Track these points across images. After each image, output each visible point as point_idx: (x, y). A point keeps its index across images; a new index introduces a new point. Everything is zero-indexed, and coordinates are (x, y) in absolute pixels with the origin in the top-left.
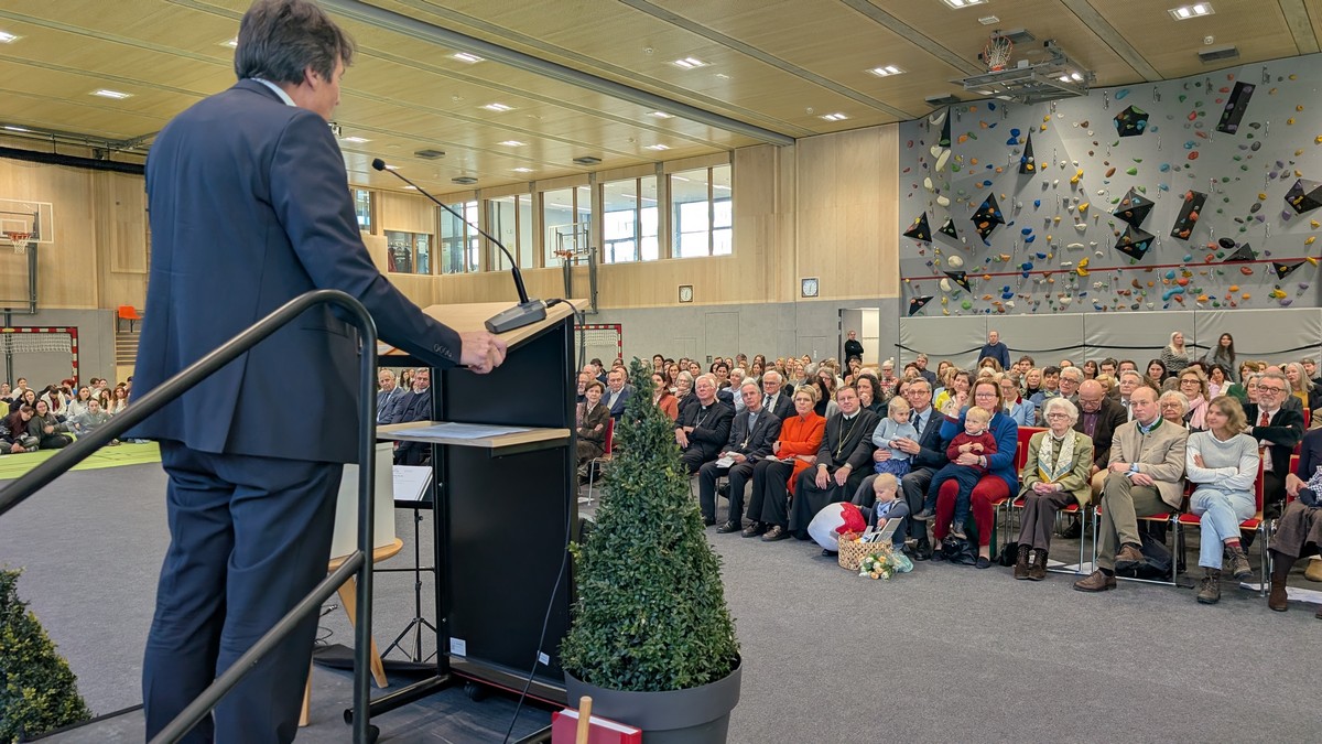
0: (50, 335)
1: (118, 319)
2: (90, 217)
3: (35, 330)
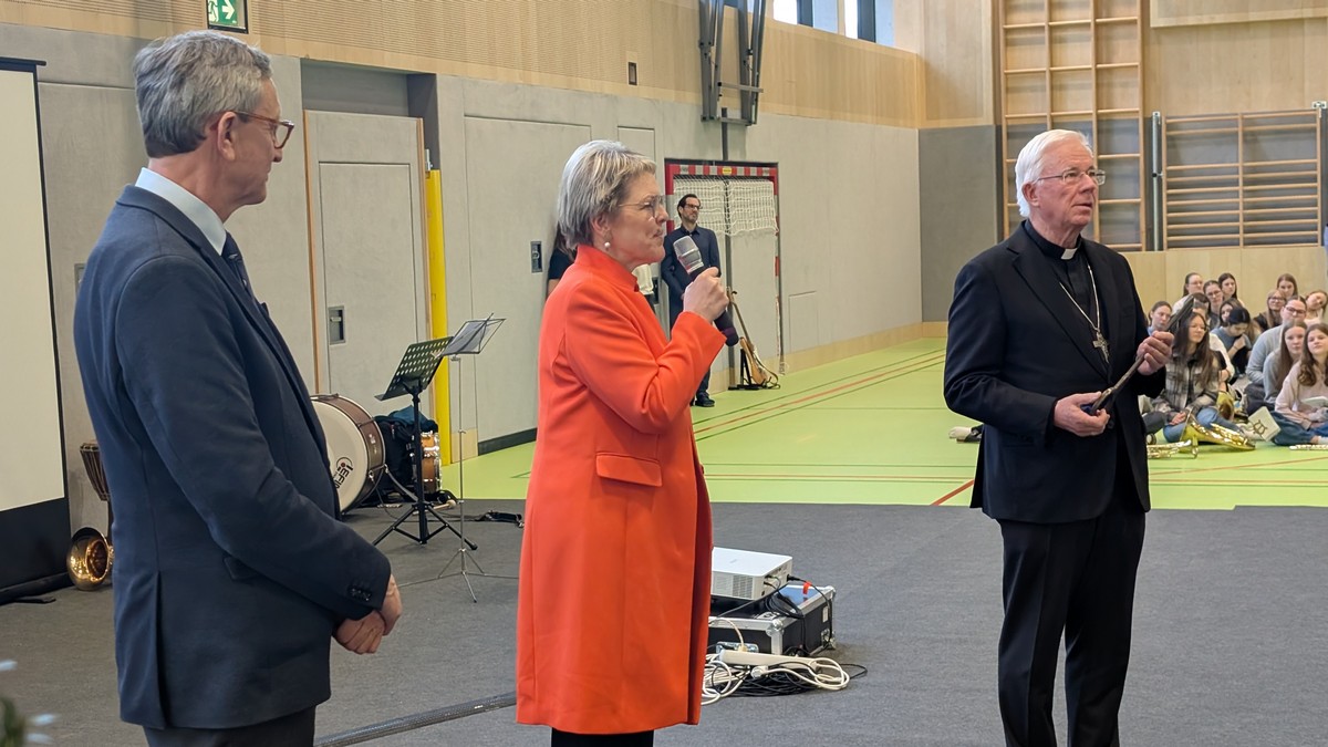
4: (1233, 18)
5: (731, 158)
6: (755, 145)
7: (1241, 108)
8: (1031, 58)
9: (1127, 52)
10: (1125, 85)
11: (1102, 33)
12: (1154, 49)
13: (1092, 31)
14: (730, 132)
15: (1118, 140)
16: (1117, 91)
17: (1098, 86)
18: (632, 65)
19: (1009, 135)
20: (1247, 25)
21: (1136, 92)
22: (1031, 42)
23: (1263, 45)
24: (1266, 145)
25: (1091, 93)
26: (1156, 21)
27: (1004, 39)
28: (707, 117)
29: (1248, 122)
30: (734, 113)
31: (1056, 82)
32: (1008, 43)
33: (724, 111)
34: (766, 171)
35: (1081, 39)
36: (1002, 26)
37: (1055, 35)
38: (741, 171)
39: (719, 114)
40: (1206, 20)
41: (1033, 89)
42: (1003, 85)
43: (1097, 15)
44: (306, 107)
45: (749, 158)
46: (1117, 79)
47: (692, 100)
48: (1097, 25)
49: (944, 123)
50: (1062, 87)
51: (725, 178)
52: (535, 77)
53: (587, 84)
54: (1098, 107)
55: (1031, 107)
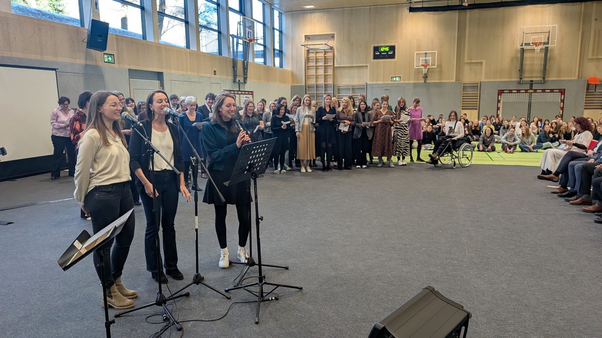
0: (551, 94)
1: (588, 85)
2: (579, 30)
3: (544, 91)
4: (350, 65)
5: (241, 90)
6: (247, 87)
7: (352, 83)
8: (312, 72)
9: (330, 72)
10: (330, 78)
11: (326, 68)
12: (336, 71)
13: (323, 67)
14: (241, 85)
15: (328, 89)
16: (328, 79)
17: (325, 78)
18: (215, 71)
19: (308, 87)
20: (353, 67)
21: (332, 79)
22: (312, 69)
23: (356, 71)
24: (356, 91)
25: (323, 79)
26: (336, 65)
27: (307, 68)
28: (234, 81)
29: (353, 86)
30: (242, 81)
31: (317, 77)
32: (308, 69)
33: (239, 81)
34: (250, 93)
35: (322, 68)
36: (307, 65)
37: (317, 68)
38: (243, 93)
39: (237, 81)
40: (345, 66)
41: (312, 78)
42: (307, 77)
43: (325, 63)
44: (129, 78)
45: (246, 90)
46: (329, 77)
47: (231, 78)
48: (325, 66)
49: (295, 85)
50: (318, 78)
51: (240, 94)
52: (189, 73)
53: (203, 75)
54: (325, 82)
55: (312, 82)
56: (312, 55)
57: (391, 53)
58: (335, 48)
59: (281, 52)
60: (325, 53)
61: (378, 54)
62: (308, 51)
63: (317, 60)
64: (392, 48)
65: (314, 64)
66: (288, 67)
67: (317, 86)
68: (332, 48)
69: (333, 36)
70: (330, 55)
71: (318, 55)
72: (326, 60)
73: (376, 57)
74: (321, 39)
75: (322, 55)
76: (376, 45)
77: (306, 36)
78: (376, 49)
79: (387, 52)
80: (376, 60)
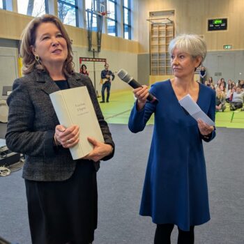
5: (95, 58)
11: (167, 39)
13: (165, 38)
14: (95, 53)
19: (152, 55)
22: (156, 40)
25: (165, 48)
31: (159, 47)
32: (152, 40)
33: (94, 50)
34: (103, 60)
35: (164, 40)
36: (151, 37)
38: (97, 60)
39: (92, 50)
41: (156, 48)
43: (166, 35)
45: (99, 58)
48: (167, 37)
50: (161, 48)
51: (94, 61)
54: (166, 51)
55: (156, 51)
56: (155, 29)
57: (223, 25)
58: (175, 22)
59: (129, 26)
60: (167, 26)
61: (213, 26)
62: (152, 25)
63: (160, 33)
64: (225, 21)
65: (157, 36)
66: (135, 39)
67: (160, 55)
68: (172, 22)
69: (173, 12)
70: (170, 28)
71: (161, 28)
72: (167, 32)
73: (210, 29)
74: (163, 15)
75: (164, 28)
76: (211, 19)
77: (150, 13)
78: (211, 22)
79: (220, 24)
80: (210, 32)
